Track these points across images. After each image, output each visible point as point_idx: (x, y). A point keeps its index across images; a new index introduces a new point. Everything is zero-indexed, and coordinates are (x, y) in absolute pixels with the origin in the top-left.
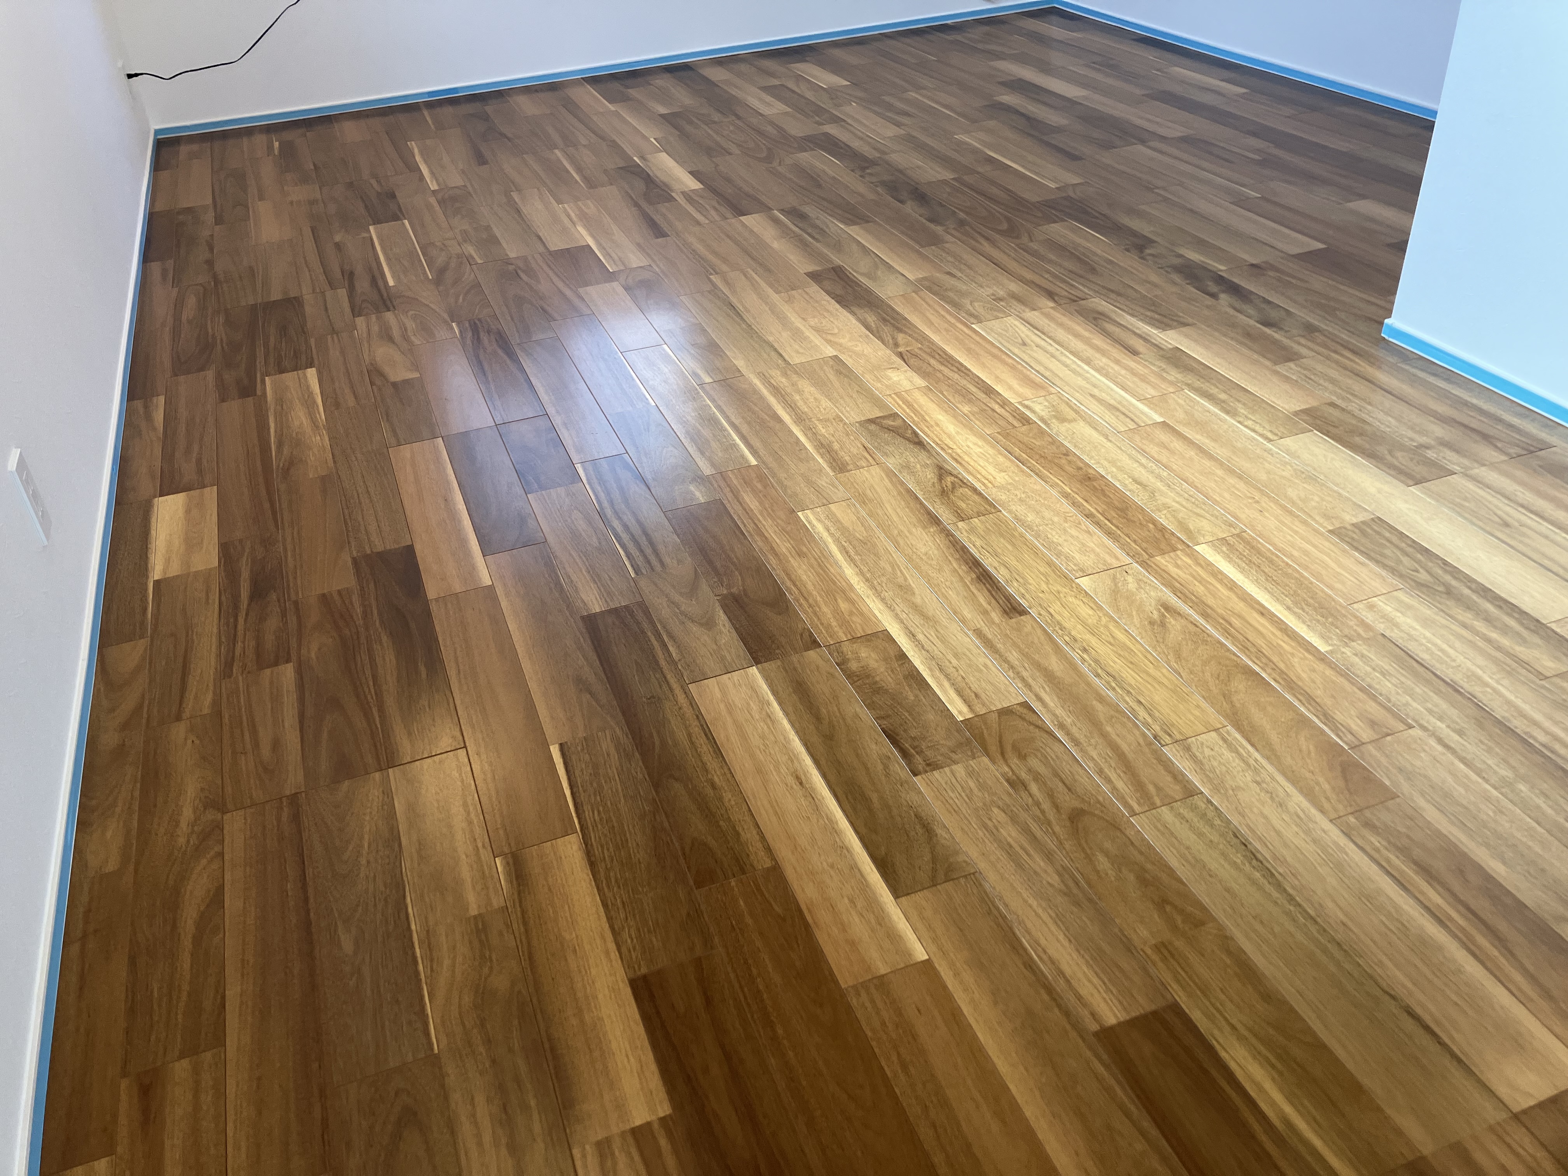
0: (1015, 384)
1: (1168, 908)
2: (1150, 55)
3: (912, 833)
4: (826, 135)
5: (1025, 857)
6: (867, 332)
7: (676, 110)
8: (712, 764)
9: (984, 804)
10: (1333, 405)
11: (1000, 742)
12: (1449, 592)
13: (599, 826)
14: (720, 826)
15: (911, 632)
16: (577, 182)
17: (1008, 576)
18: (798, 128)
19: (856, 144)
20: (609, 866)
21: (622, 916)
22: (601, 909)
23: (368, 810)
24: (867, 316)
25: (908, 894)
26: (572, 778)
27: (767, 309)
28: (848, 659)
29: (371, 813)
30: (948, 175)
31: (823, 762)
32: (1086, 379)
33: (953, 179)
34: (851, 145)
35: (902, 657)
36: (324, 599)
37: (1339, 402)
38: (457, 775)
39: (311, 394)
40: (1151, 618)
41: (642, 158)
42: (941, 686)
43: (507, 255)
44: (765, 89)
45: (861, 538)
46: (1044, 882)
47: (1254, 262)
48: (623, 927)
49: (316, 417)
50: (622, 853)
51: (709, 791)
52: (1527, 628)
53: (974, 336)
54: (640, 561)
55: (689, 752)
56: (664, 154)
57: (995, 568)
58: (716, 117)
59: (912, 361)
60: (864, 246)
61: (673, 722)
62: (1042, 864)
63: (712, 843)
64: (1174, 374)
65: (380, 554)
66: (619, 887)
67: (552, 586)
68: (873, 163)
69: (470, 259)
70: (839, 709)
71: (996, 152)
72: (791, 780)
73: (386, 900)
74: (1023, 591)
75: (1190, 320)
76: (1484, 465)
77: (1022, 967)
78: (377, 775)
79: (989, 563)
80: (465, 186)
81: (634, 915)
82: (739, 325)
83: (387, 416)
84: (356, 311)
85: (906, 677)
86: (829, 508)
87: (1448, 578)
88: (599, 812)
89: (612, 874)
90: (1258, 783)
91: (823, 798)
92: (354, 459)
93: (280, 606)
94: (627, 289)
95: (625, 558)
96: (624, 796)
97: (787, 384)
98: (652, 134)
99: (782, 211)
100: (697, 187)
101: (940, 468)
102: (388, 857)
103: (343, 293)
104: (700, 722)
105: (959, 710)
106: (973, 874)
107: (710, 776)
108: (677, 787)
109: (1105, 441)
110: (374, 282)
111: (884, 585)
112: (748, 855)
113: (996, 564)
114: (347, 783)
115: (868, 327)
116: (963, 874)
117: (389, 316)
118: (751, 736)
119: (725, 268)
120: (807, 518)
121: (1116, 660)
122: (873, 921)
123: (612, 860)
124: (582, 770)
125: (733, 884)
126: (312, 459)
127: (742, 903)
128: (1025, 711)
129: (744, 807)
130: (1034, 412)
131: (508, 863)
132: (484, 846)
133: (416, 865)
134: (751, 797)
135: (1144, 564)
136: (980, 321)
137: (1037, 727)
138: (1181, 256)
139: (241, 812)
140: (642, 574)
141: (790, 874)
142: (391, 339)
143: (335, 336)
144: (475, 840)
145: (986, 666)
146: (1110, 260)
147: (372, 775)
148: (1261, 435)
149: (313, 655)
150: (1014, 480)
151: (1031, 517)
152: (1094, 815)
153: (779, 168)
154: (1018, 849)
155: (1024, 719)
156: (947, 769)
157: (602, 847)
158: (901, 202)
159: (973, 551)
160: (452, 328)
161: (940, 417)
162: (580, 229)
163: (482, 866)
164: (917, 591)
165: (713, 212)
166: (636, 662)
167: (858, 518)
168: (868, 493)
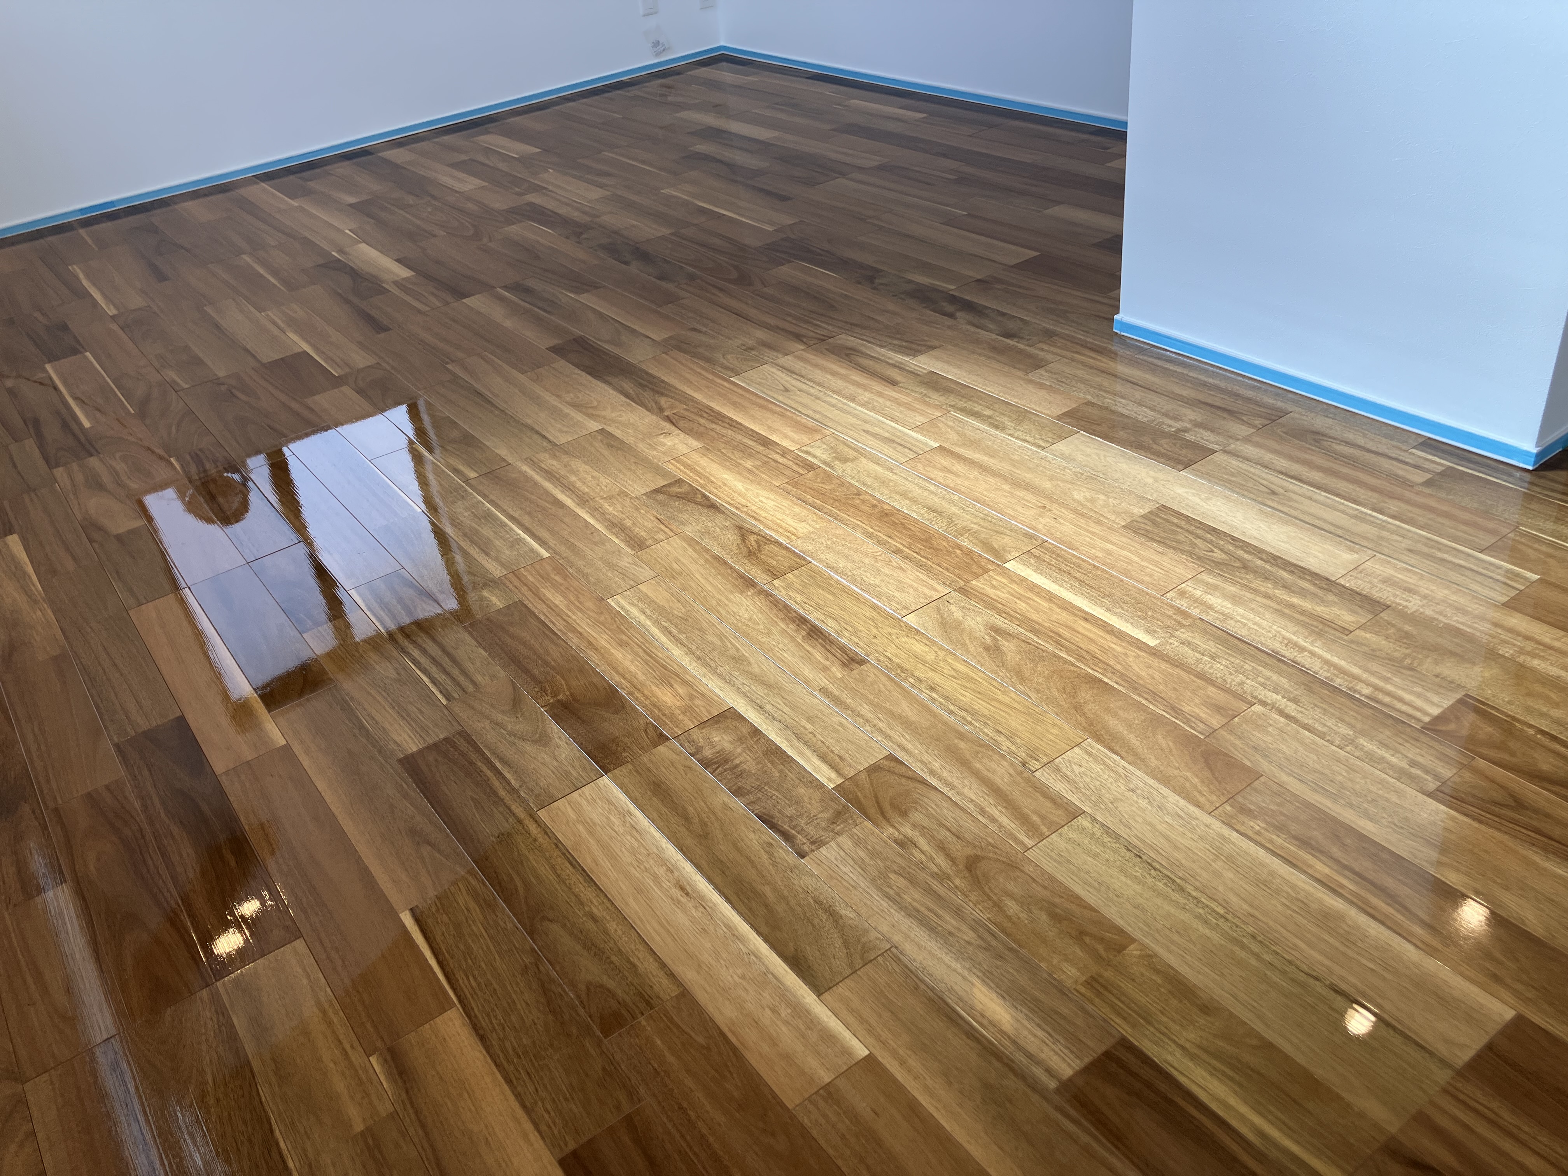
0: (788, 431)
1: (1087, 940)
2: (826, 91)
3: (816, 921)
4: (530, 204)
5: (935, 919)
6: (628, 400)
7: (364, 197)
8: (588, 894)
9: (880, 873)
10: (1088, 403)
11: (877, 802)
12: (1245, 567)
13: (479, 993)
14: (612, 962)
15: (757, 704)
16: (275, 286)
17: (837, 628)
18: (499, 202)
19: (563, 211)
20: (501, 1036)
21: (531, 1089)
22: (506, 1087)
23: (204, 1037)
24: (623, 384)
25: (830, 988)
26: (434, 945)
27: (517, 391)
28: (702, 747)
29: (207, 1040)
30: (665, 231)
31: (704, 864)
32: (855, 416)
33: (672, 234)
34: (560, 211)
35: (756, 732)
36: (91, 799)
37: (1094, 401)
38: (300, 971)
39: (18, 565)
40: (984, 643)
41: (341, 251)
42: (802, 754)
43: (216, 375)
44: (453, 165)
45: (680, 615)
46: (962, 942)
47: (979, 277)
48: (536, 1102)
49: (31, 590)
50: (512, 1018)
51: (590, 925)
52: (1321, 588)
53: (735, 389)
54: (449, 686)
55: (559, 888)
56: (364, 244)
57: (823, 621)
58: (411, 199)
59: (681, 424)
60: (600, 314)
61: (531, 858)
62: (954, 923)
63: (611, 984)
64: (936, 397)
65: (145, 733)
66: (519, 1057)
67: (357, 732)
68: (586, 227)
69: (173, 385)
70: (706, 803)
71: (704, 202)
72: (676, 893)
73: (250, 1141)
74: (856, 640)
75: (936, 343)
76: (1238, 440)
77: (964, 1037)
78: (204, 993)
79: (814, 617)
80: (149, 306)
81: (544, 1085)
82: (492, 412)
83: (118, 573)
84: (51, 463)
85: (765, 754)
86: (639, 589)
87: (1240, 553)
88: (474, 976)
89: (507, 1044)
90: (1133, 790)
91: (715, 905)
92: (89, 630)
93: (36, 818)
94: (360, 392)
95: (430, 685)
96: (498, 952)
97: (559, 467)
98: (346, 226)
99: (505, 288)
100: (408, 275)
101: (740, 528)
102: (241, 1087)
103: (30, 444)
104: (560, 850)
105: (827, 777)
106: (889, 949)
107: (587, 909)
108: (554, 927)
109: (890, 474)
110: (65, 425)
111: (717, 660)
112: (651, 987)
113: (822, 617)
114: (169, 1011)
115: (627, 396)
116: (880, 952)
117: (93, 462)
118: (620, 854)
119: (460, 355)
120: (618, 603)
121: (964, 693)
122: (801, 1026)
123: (504, 1028)
124: (443, 934)
125: (644, 1023)
126: (38, 639)
127: (659, 1042)
128: (893, 764)
129: (633, 934)
130: (815, 457)
131: (386, 1060)
132: (352, 1047)
133: (276, 1089)
134: (638, 922)
135: (961, 590)
136: (737, 374)
137: (909, 778)
138: (910, 282)
139: (45, 1077)
140: (454, 698)
141: (702, 997)
142: (101, 487)
143: (32, 493)
144: (340, 1042)
145: (841, 724)
146: (846, 295)
147: (198, 994)
148: (1034, 444)
149: (92, 868)
150: (816, 528)
151: (842, 564)
152: (990, 859)
153: (490, 244)
154: (926, 912)
155: (894, 773)
156: (833, 844)
157: (488, 1015)
158: (627, 263)
159: (795, 607)
160: (171, 463)
161: (725, 476)
162: (292, 335)
163: (356, 1070)
164: (752, 660)
165: (433, 299)
166: (472, 798)
167: (672, 594)
168: (675, 566)
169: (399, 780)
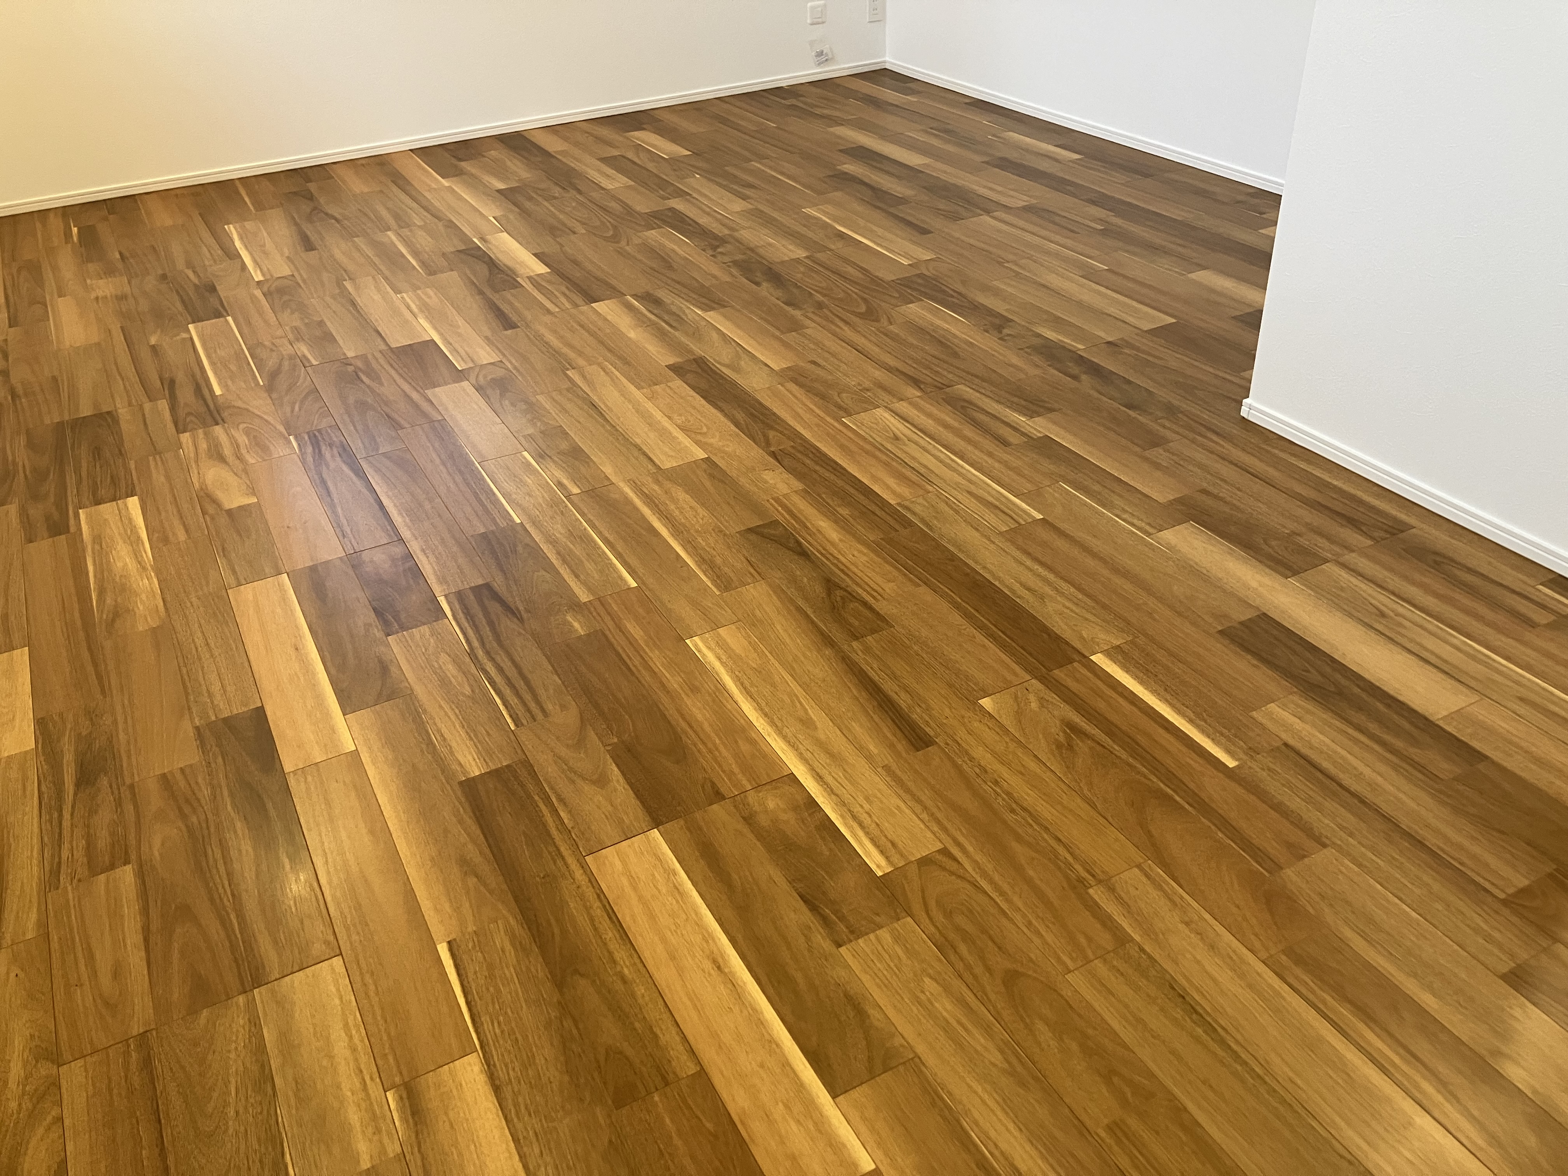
0: (891, 482)
1: (1115, 1080)
2: (984, 120)
3: (843, 1018)
4: (672, 209)
5: (964, 1034)
6: (737, 430)
7: (515, 184)
8: (621, 954)
9: (915, 975)
10: (1204, 491)
11: (924, 898)
12: (1341, 693)
13: (501, 1042)
14: (635, 1029)
15: (818, 774)
16: (414, 267)
17: (910, 701)
18: (643, 204)
19: (703, 220)
20: (516, 1090)
21: (537, 1151)
22: (512, 1145)
23: (233, 1045)
24: (735, 412)
25: (846, 1092)
26: (465, 983)
27: (630, 407)
28: (756, 812)
29: (236, 1048)
30: (801, 254)
31: (739, 937)
32: (960, 474)
33: (807, 257)
34: (700, 221)
35: (812, 803)
36: (165, 780)
37: (1211, 489)
38: (334, 990)
39: (134, 529)
40: (1056, 740)
41: (483, 239)
42: (855, 835)
43: (345, 354)
44: (603, 160)
45: (755, 666)
46: (986, 1061)
47: (1110, 339)
48: (539, 1166)
49: (142, 556)
50: (530, 1072)
51: (619, 986)
52: (1417, 727)
53: (845, 430)
54: (520, 711)
55: (594, 941)
56: (505, 234)
57: (896, 693)
58: (557, 191)
59: (786, 461)
60: (724, 334)
61: (572, 905)
62: (982, 1041)
63: (629, 1052)
64: (1047, 465)
65: (225, 720)
66: (530, 1115)
67: (424, 746)
68: (723, 241)
69: (304, 360)
70: (751, 874)
71: (844, 227)
72: (708, 965)
73: (261, 1161)
74: (927, 718)
75: (1056, 406)
76: (1353, 551)
77: (973, 1166)
78: (241, 999)
79: (889, 687)
80: (293, 275)
81: (550, 1149)
82: (603, 426)
83: (223, 549)
84: (180, 427)
85: (817, 828)
86: (719, 634)
87: (1338, 676)
88: (499, 1023)
89: (520, 1099)
90: (1187, 924)
91: (744, 983)
92: (189, 604)
93: (113, 793)
94: (479, 389)
95: (502, 707)
96: (526, 1001)
97: (659, 492)
98: (491, 211)
99: (635, 296)
100: (543, 272)
101: (828, 581)
102: (261, 1104)
103: (163, 405)
104: (601, 901)
105: (878, 864)
106: (912, 1059)
107: (618, 968)
108: (583, 982)
109: (987, 542)
110: (198, 391)
111: (784, 720)
112: (669, 1061)
113: (897, 689)
114: (205, 1013)
115: (737, 424)
116: (902, 1061)
117: (218, 430)
118: (659, 915)
119: (581, 362)
120: (696, 646)
121: (1030, 792)
122: (811, 1127)
123: (519, 1082)
124: (475, 973)
125: (656, 1098)
126: (141, 608)
127: (668, 1121)
128: (945, 859)
129: (661, 1002)
130: (914, 513)
131: (401, 1098)
132: (372, 1079)
133: (294, 1112)
134: (667, 991)
135: (1042, 679)
136: (849, 414)
137: (959, 877)
138: (1039, 336)
139: (80, 1063)
140: (523, 725)
141: (718, 1082)
142: (222, 459)
143: (158, 457)
144: (361, 1071)
145: (898, 808)
146: (971, 343)
147: (235, 999)
148: (1139, 529)
149: (156, 853)
150: (904, 592)
151: (924, 632)
152: (1029, 976)
153: (627, 248)
154: (955, 1024)
155: (944, 869)
156: (872, 936)
157: (506, 1066)
158: (757, 284)
159: (872, 674)
160: (290, 442)
161: (822, 524)
162: (422, 321)
163: (371, 1103)
164: (818, 724)
165: (563, 299)
166: (524, 833)
167: (750, 643)
168: (757, 612)
169: (457, 804)
